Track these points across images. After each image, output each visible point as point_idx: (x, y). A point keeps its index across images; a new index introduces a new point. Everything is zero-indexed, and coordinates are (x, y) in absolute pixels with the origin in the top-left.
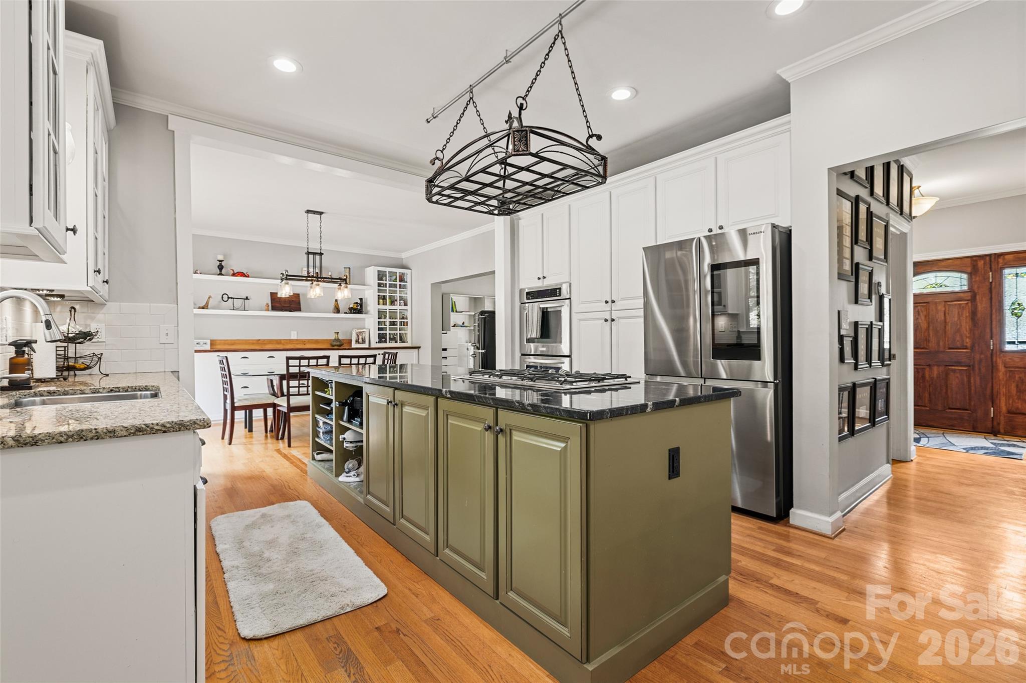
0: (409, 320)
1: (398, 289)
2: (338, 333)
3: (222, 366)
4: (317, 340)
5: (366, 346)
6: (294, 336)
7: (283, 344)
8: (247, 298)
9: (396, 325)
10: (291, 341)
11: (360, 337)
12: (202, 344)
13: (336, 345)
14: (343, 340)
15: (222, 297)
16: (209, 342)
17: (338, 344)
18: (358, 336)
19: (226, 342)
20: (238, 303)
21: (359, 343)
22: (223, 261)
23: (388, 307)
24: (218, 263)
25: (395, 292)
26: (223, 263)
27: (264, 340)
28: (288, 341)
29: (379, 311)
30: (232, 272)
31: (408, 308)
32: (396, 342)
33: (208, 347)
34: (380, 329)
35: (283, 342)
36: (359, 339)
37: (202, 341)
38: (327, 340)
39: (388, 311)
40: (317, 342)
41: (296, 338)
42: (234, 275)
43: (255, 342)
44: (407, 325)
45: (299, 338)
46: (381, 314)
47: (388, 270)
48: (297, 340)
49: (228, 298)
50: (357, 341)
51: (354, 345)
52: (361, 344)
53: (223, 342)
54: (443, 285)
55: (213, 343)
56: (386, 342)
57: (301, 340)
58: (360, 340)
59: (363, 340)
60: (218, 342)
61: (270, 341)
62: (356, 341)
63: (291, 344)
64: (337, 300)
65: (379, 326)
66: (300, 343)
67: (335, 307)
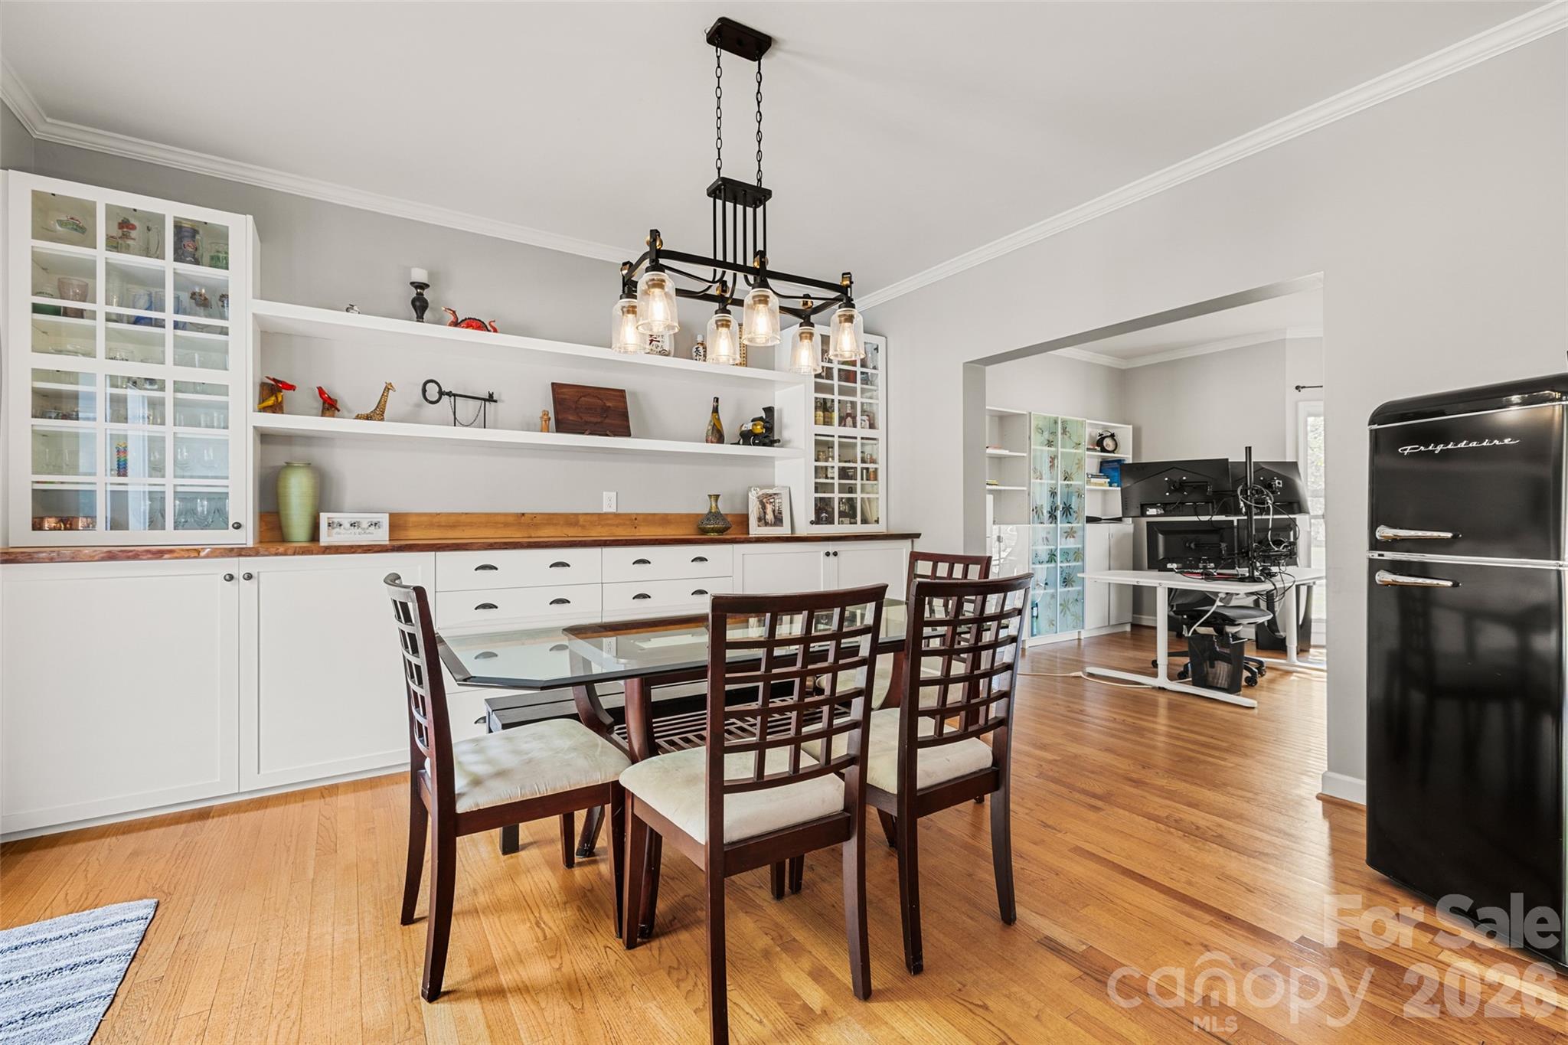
0: (881, 466)
1: (858, 385)
2: (717, 497)
3: (407, 629)
4: (667, 515)
5: (784, 530)
6: (609, 505)
7: (583, 527)
8: (491, 398)
9: (854, 477)
10: (601, 518)
11: (769, 508)
12: (365, 525)
13: (713, 530)
14: (727, 515)
15: (424, 391)
16: (385, 519)
17: (720, 525)
18: (764, 507)
19: (434, 520)
20: (467, 408)
21: (766, 524)
22: (427, 286)
23: (835, 430)
24: (414, 293)
25: (852, 392)
26: (427, 294)
27: (535, 516)
28: (595, 518)
29: (817, 443)
30: (452, 318)
31: (879, 433)
32: (854, 522)
33: (382, 536)
34: (818, 488)
35: (581, 519)
36: (765, 513)
37: (365, 518)
38: (688, 515)
39: (836, 440)
40: (665, 519)
41: (615, 511)
42: (456, 324)
43: (511, 519)
44: (876, 479)
45: (621, 511)
46: (822, 447)
48: (616, 515)
49: (441, 393)
50: (762, 520)
51: (755, 530)
52: (771, 525)
53: (424, 518)
54: (988, 369)
55: (397, 522)
56: (830, 521)
57: (627, 515)
58: (770, 517)
59: (775, 517)
60: (412, 519)
61: (551, 519)
62: (759, 520)
63: (603, 526)
64: (716, 410)
65: (819, 481)
66: (624, 524)
67: (711, 425)
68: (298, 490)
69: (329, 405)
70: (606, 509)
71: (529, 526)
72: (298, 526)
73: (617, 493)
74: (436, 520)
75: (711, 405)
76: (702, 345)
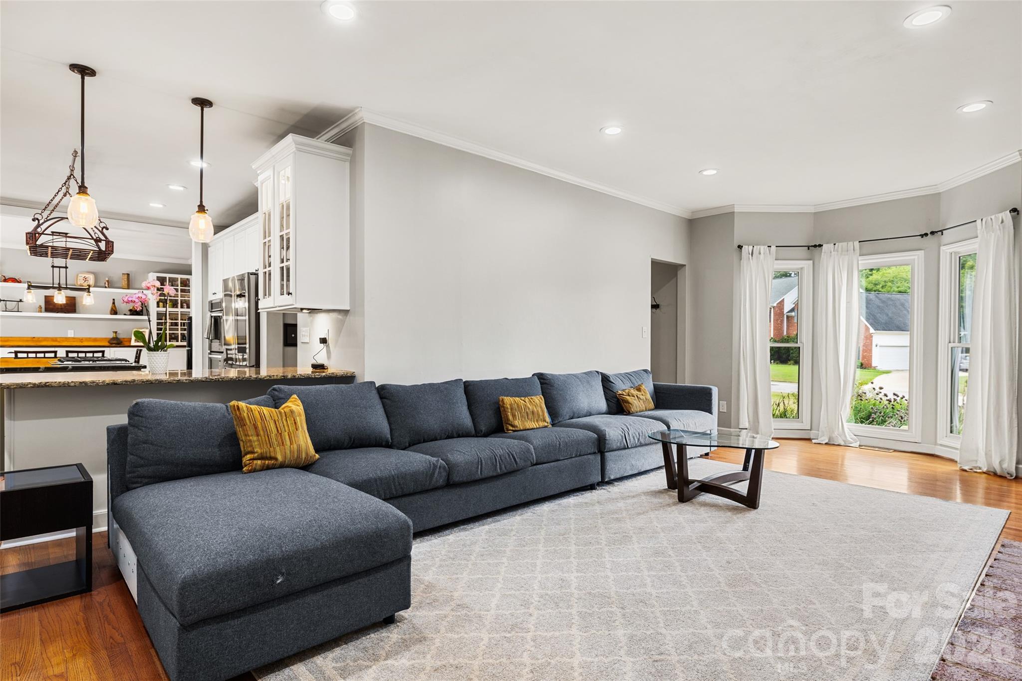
1: (179, 293)
2: (116, 332)
4: (95, 338)
7: (59, 342)
8: (21, 301)
9: (177, 325)
10: (67, 339)
13: (114, 343)
14: (124, 338)
17: (117, 341)
20: (10, 305)
23: (168, 309)
27: (38, 338)
28: (64, 340)
29: (157, 313)
30: (3, 278)
31: (191, 310)
32: (178, 341)
34: (159, 329)
35: (58, 340)
38: (106, 338)
41: (73, 336)
42: (5, 280)
43: (28, 339)
45: (76, 336)
46: (160, 316)
47: (168, 276)
48: (73, 338)
51: (133, 344)
57: (78, 338)
61: (45, 339)
63: (68, 341)
64: (114, 303)
65: (158, 327)
66: (76, 341)
67: (112, 309)
70: (69, 336)
71: (38, 341)
73: (74, 331)
75: (112, 301)
76: (108, 281)
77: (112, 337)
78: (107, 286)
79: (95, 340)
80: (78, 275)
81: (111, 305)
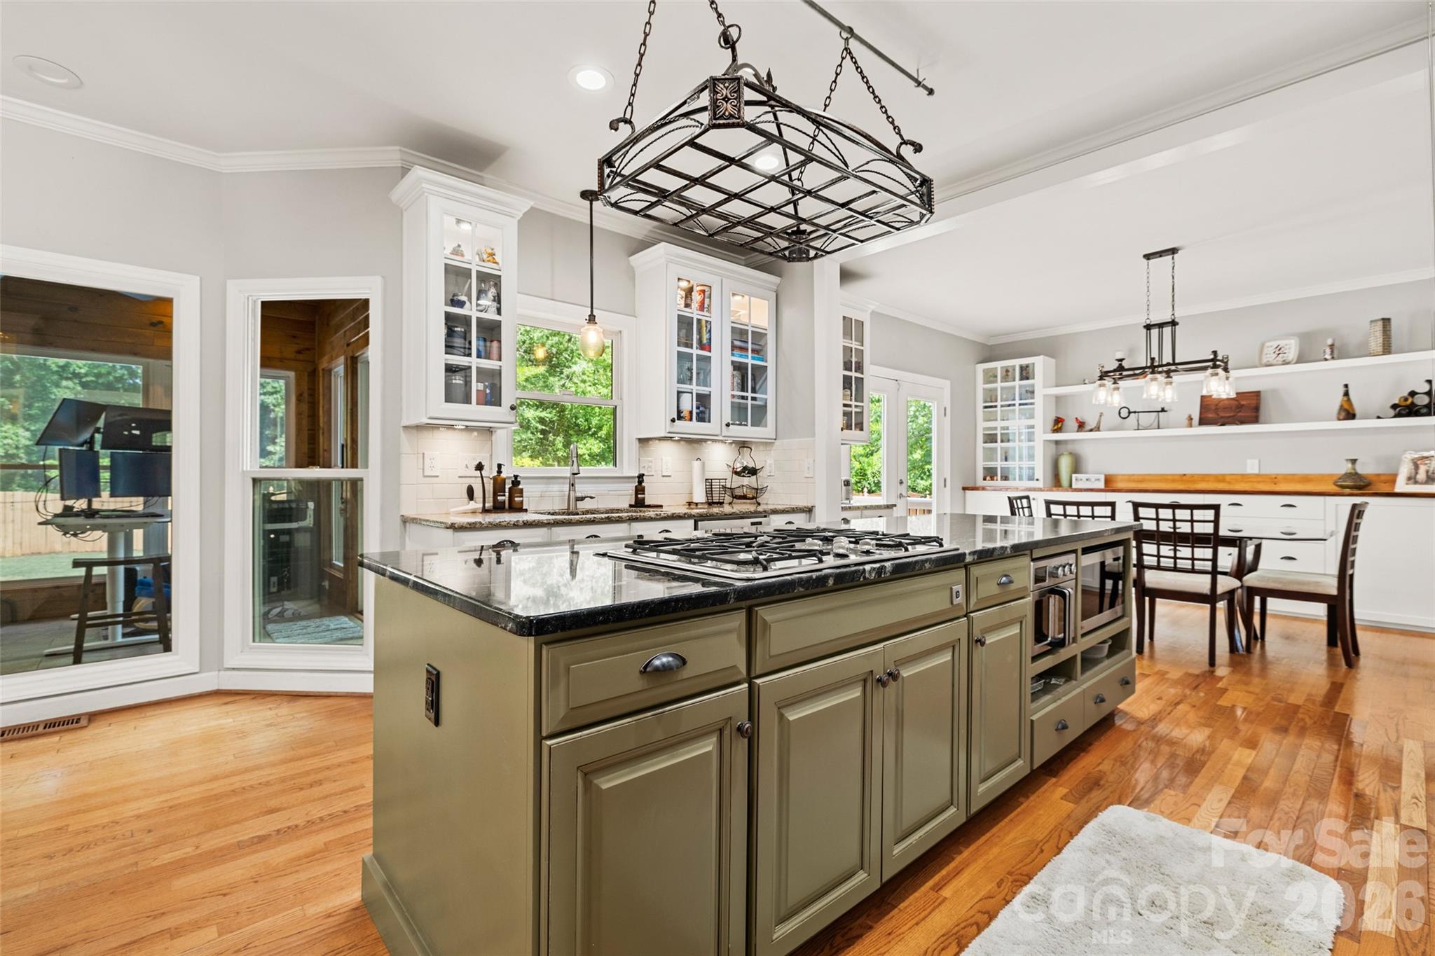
2: (1354, 461)
4: (1306, 475)
6: (1252, 468)
7: (1229, 483)
8: (1163, 410)
10: (1245, 477)
11: (1423, 469)
12: (1093, 480)
13: (1352, 487)
15: (1120, 413)
16: (1102, 478)
17: (1354, 483)
18: (1415, 468)
19: (1130, 478)
20: (1146, 419)
21: (1419, 483)
22: (1124, 359)
24: (1117, 364)
27: (1193, 476)
28: (1240, 477)
33: (1101, 485)
35: (1228, 479)
36: (1416, 474)
37: (1094, 477)
41: (1256, 471)
43: (1176, 477)
45: (1263, 472)
48: (1257, 475)
49: (1130, 413)
50: (1413, 480)
51: (1404, 487)
52: (1425, 484)
53: (1126, 477)
55: (1109, 479)
57: (1266, 475)
58: (1422, 476)
59: (1428, 476)
60: (1120, 477)
61: (1204, 477)
62: (1409, 479)
63: (1245, 482)
64: (1346, 394)
66: (1263, 481)
67: (1341, 407)
68: (1065, 464)
69: (1081, 426)
70: (1249, 471)
71: (1189, 481)
72: (1065, 482)
73: (1260, 461)
74: (1132, 478)
75: (1342, 390)
76: (1332, 346)
77: (1343, 472)
78: (1328, 356)
79: (1306, 479)
80: (1263, 346)
81: (1338, 398)
